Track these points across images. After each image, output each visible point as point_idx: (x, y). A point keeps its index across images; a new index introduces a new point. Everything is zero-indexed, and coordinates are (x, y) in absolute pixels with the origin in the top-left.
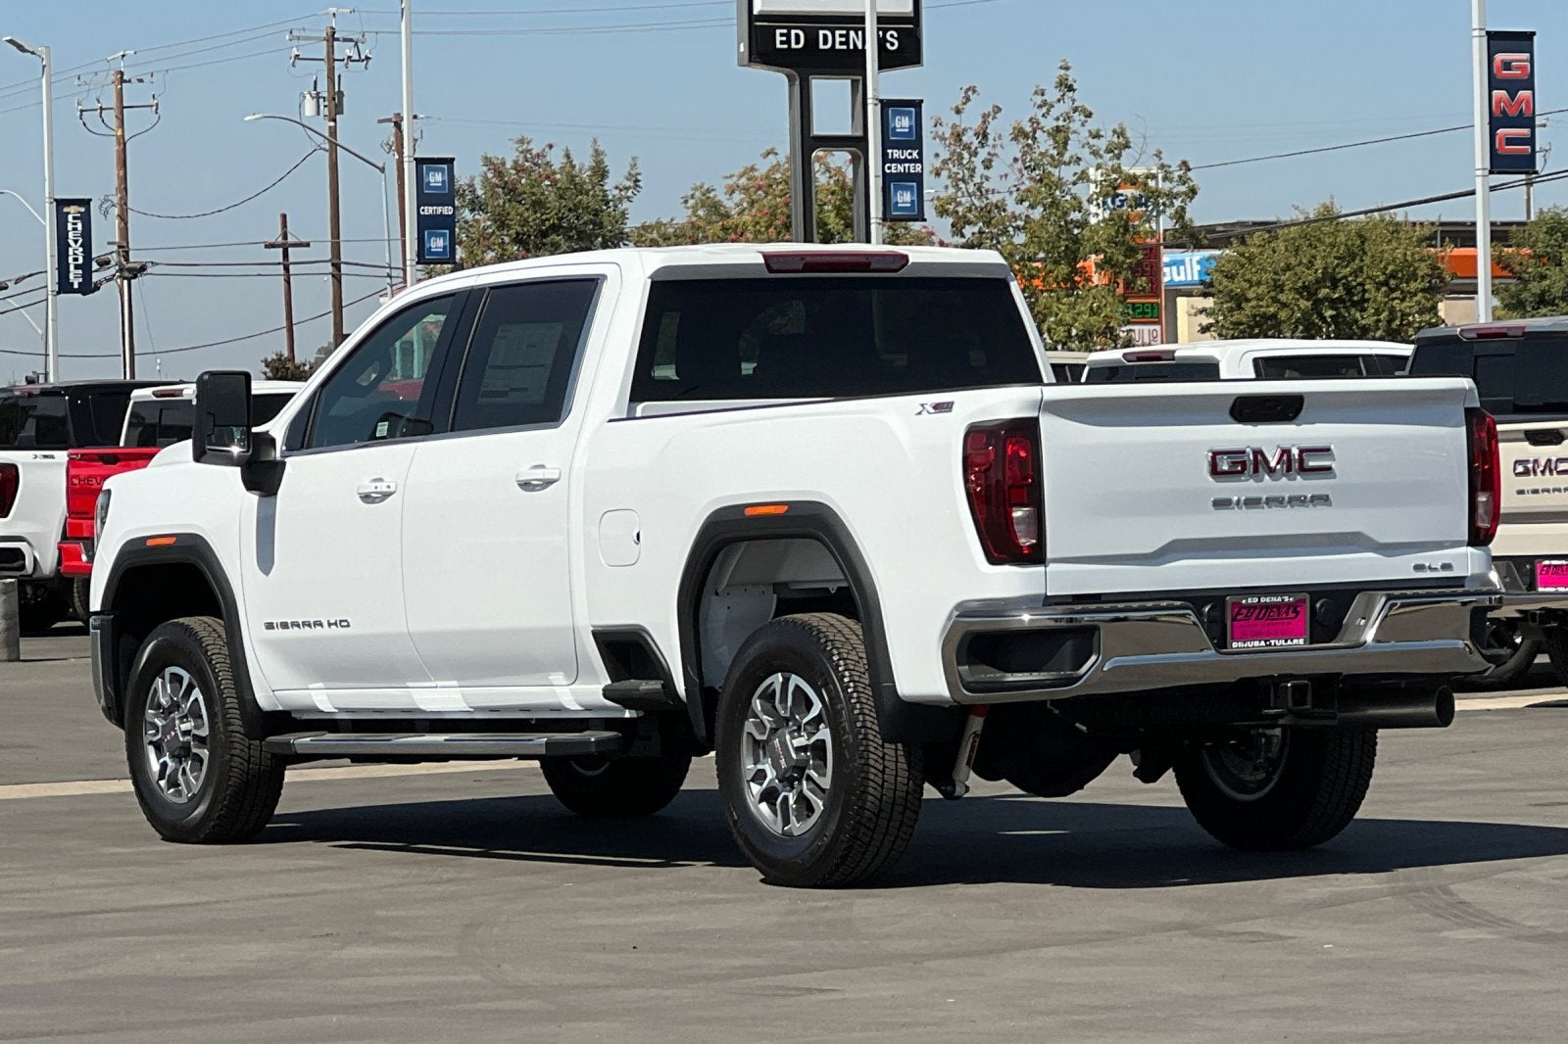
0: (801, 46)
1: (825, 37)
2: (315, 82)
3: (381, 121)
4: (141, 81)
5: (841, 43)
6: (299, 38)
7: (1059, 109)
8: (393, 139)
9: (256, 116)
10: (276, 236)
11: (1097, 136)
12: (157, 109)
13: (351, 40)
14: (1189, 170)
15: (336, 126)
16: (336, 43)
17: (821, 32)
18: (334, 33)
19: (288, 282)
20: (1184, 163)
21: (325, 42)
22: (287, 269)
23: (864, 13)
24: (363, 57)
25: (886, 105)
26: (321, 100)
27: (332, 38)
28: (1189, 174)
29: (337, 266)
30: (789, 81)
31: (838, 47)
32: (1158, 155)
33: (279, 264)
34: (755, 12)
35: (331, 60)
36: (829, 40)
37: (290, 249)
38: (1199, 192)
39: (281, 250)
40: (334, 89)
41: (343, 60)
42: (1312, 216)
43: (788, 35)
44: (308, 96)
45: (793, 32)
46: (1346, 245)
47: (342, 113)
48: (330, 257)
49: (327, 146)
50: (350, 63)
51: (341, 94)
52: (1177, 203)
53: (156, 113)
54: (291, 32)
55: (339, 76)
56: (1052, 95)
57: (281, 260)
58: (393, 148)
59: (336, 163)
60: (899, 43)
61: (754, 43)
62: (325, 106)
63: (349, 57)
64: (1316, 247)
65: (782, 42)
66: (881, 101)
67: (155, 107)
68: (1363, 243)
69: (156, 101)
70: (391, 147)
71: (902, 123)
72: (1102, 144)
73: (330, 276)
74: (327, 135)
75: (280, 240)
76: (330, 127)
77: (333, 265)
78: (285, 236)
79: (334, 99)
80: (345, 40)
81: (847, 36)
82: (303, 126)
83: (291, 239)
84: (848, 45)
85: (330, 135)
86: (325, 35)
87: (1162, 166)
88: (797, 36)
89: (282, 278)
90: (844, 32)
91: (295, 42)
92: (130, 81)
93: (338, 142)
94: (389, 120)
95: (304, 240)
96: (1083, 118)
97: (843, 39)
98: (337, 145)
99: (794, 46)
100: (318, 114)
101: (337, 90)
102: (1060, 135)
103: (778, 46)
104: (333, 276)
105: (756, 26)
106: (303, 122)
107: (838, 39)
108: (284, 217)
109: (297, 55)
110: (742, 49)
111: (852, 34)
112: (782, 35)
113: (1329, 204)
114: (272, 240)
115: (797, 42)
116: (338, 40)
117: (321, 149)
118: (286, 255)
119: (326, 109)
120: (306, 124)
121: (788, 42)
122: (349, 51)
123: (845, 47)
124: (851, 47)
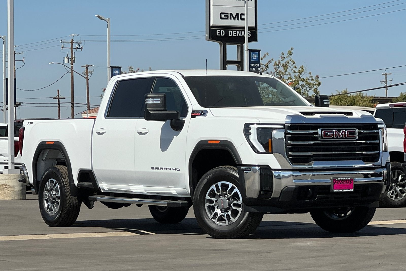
0: (224, 35)
1: (230, 32)
2: (68, 54)
3: (82, 67)
4: (20, 54)
5: (235, 34)
6: (64, 42)
7: (286, 60)
8: (85, 71)
9: (52, 63)
10: (56, 96)
11: (295, 67)
12: (24, 61)
13: (78, 43)
14: (319, 78)
15: (73, 66)
16: (73, 44)
17: (229, 31)
18: (73, 41)
19: (59, 108)
20: (317, 76)
21: (71, 43)
22: (59, 105)
23: (244, 26)
24: (81, 48)
25: (250, 51)
26: (69, 59)
27: (72, 42)
28: (319, 79)
29: (73, 104)
30: (220, 45)
31: (234, 35)
32: (310, 73)
33: (57, 103)
34: (211, 25)
35: (72, 48)
36: (231, 33)
37: (60, 99)
38: (321, 84)
39: (57, 100)
40: (73, 56)
41: (75, 48)
42: (341, 93)
43: (220, 32)
44: (66, 58)
45: (221, 31)
46: (350, 102)
47: (75, 63)
48: (71, 101)
49: (71, 72)
50: (77, 49)
51: (75, 57)
52: (315, 87)
53: (24, 62)
54: (61, 41)
55: (74, 53)
56: (286, 55)
57: (58, 102)
58: (86, 74)
59: (73, 76)
60: (251, 35)
61: (210, 33)
62: (70, 61)
63: (77, 48)
64: (342, 102)
65: (218, 34)
66: (249, 50)
67: (23, 61)
68: (354, 101)
69: (24, 59)
70: (85, 74)
71: (255, 56)
72: (297, 70)
73: (71, 107)
74: (71, 68)
75: (57, 97)
76: (72, 66)
77: (72, 104)
78: (59, 96)
79: (73, 59)
80: (76, 43)
81: (236, 32)
82: (64, 65)
83: (60, 97)
84: (237, 35)
85: (72, 68)
86: (71, 42)
87: (311, 77)
88: (223, 32)
89: (58, 107)
90: (236, 31)
91: (63, 43)
92: (17, 54)
93: (74, 70)
94: (84, 66)
95: (64, 97)
96: (292, 64)
97: (235, 33)
98: (73, 71)
99: (221, 35)
100: (68, 63)
101: (74, 56)
102: (286, 66)
103: (217, 35)
104: (72, 107)
105: (211, 29)
106: (64, 64)
107: (234, 33)
108: (58, 91)
109: (63, 47)
110: (207, 35)
111: (238, 32)
112: (218, 32)
113: (346, 90)
114: (55, 97)
115: (223, 34)
116: (74, 43)
117: (69, 72)
118: (59, 101)
119: (71, 61)
120: (65, 65)
121: (220, 34)
122: (77, 46)
123: (236, 36)
124: (238, 36)
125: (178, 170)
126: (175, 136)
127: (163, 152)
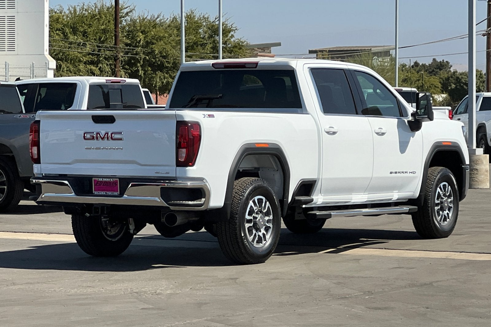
125: (414, 173)
126: (411, 137)
127: (403, 154)
